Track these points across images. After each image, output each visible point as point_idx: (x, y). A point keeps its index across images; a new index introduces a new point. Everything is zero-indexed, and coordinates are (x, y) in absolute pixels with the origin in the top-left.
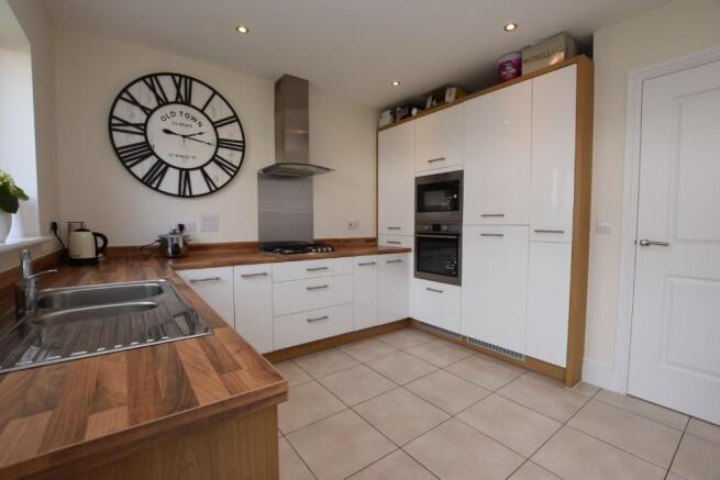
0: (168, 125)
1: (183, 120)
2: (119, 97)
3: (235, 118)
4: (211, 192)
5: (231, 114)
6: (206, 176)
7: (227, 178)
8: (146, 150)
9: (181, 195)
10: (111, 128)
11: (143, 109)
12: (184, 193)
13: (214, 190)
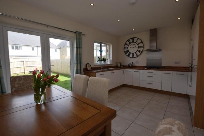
0: (131, 47)
1: (133, 45)
2: (125, 44)
3: (142, 42)
4: (137, 57)
5: (141, 41)
6: (136, 54)
7: (140, 53)
8: (128, 51)
9: (132, 57)
10: (124, 49)
11: (128, 45)
12: (133, 57)
13: (138, 56)
